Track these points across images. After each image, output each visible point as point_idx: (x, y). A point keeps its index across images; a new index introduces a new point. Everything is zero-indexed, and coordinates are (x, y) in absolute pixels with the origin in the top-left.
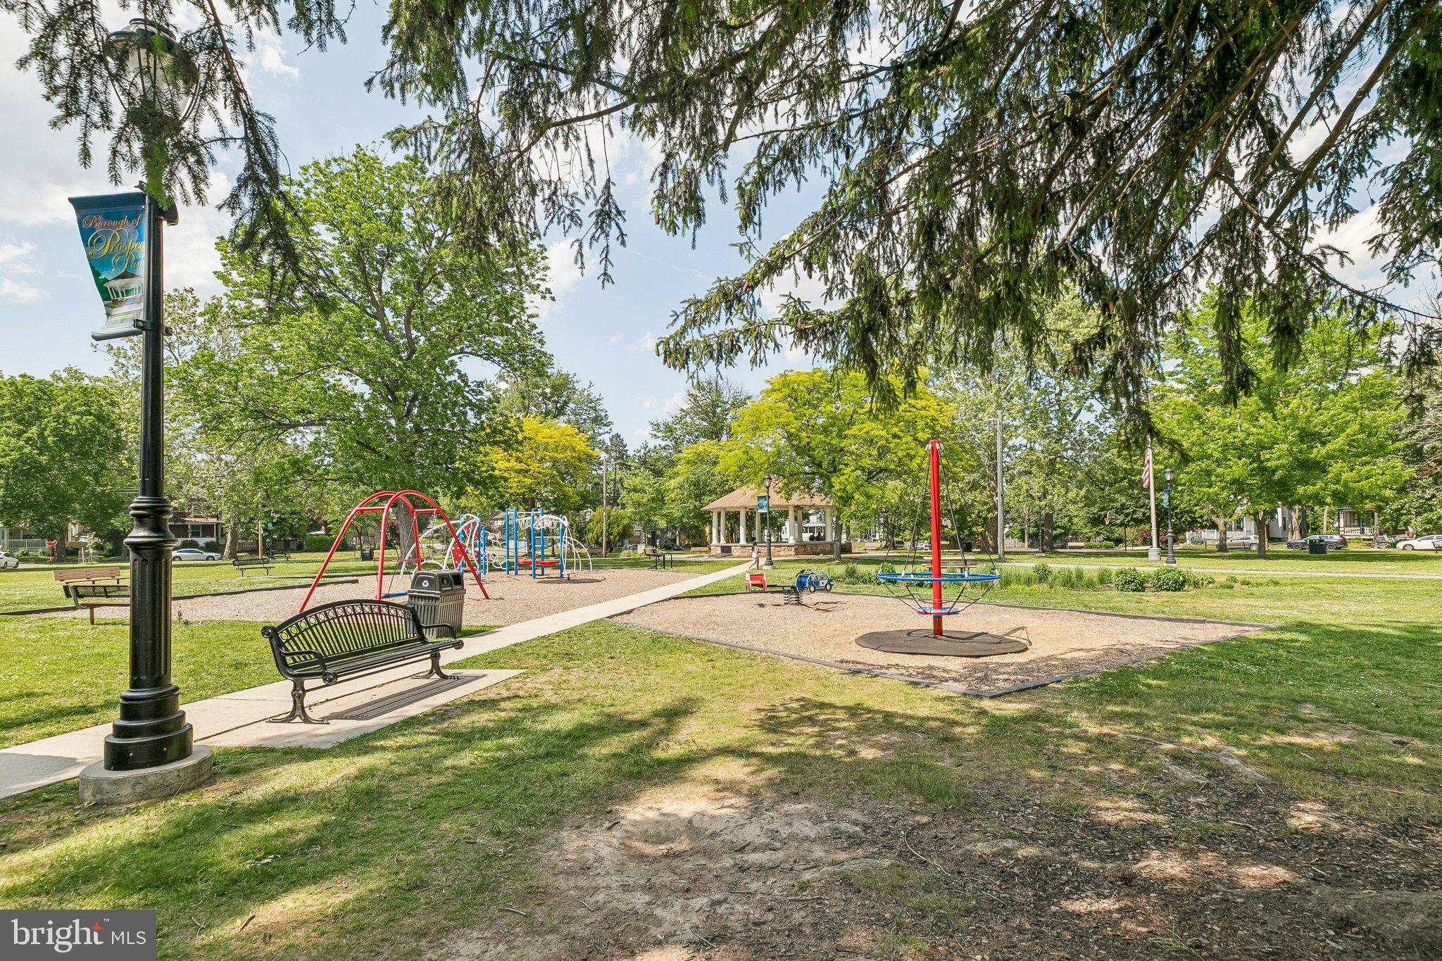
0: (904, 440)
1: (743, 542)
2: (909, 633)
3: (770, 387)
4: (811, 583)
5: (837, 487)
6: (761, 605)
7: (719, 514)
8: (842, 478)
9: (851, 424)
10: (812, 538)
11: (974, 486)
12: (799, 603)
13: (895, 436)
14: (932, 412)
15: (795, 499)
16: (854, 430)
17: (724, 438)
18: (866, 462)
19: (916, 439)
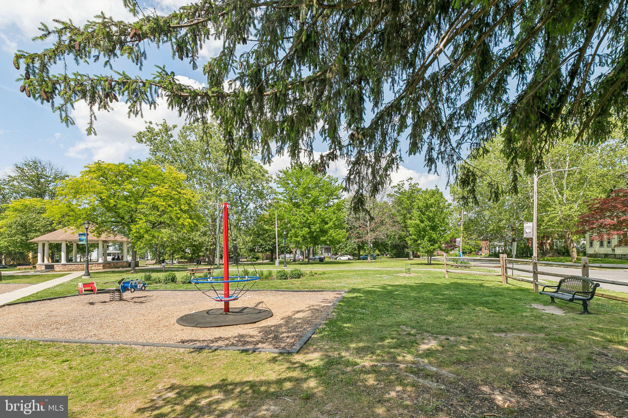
0: (175, 209)
1: (63, 261)
2: (208, 312)
3: (88, 169)
4: (132, 287)
5: (134, 231)
6: (92, 304)
7: (44, 245)
8: (138, 226)
9: (142, 197)
10: (113, 259)
11: (205, 234)
12: (121, 299)
13: (169, 206)
14: (189, 197)
15: (103, 237)
16: (146, 200)
17: (47, 198)
18: (152, 218)
19: (181, 210)
